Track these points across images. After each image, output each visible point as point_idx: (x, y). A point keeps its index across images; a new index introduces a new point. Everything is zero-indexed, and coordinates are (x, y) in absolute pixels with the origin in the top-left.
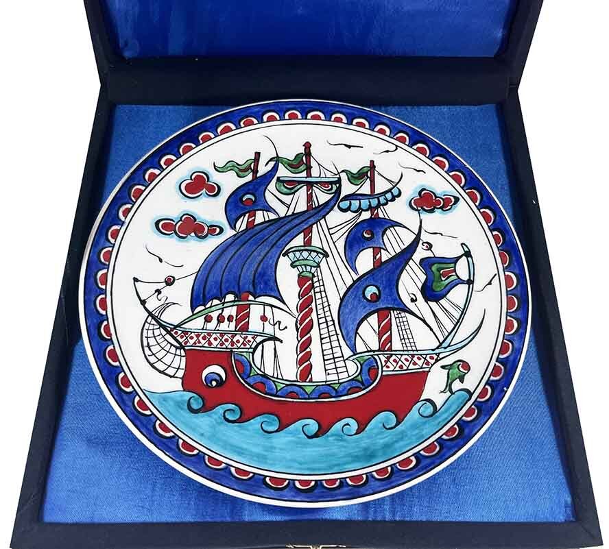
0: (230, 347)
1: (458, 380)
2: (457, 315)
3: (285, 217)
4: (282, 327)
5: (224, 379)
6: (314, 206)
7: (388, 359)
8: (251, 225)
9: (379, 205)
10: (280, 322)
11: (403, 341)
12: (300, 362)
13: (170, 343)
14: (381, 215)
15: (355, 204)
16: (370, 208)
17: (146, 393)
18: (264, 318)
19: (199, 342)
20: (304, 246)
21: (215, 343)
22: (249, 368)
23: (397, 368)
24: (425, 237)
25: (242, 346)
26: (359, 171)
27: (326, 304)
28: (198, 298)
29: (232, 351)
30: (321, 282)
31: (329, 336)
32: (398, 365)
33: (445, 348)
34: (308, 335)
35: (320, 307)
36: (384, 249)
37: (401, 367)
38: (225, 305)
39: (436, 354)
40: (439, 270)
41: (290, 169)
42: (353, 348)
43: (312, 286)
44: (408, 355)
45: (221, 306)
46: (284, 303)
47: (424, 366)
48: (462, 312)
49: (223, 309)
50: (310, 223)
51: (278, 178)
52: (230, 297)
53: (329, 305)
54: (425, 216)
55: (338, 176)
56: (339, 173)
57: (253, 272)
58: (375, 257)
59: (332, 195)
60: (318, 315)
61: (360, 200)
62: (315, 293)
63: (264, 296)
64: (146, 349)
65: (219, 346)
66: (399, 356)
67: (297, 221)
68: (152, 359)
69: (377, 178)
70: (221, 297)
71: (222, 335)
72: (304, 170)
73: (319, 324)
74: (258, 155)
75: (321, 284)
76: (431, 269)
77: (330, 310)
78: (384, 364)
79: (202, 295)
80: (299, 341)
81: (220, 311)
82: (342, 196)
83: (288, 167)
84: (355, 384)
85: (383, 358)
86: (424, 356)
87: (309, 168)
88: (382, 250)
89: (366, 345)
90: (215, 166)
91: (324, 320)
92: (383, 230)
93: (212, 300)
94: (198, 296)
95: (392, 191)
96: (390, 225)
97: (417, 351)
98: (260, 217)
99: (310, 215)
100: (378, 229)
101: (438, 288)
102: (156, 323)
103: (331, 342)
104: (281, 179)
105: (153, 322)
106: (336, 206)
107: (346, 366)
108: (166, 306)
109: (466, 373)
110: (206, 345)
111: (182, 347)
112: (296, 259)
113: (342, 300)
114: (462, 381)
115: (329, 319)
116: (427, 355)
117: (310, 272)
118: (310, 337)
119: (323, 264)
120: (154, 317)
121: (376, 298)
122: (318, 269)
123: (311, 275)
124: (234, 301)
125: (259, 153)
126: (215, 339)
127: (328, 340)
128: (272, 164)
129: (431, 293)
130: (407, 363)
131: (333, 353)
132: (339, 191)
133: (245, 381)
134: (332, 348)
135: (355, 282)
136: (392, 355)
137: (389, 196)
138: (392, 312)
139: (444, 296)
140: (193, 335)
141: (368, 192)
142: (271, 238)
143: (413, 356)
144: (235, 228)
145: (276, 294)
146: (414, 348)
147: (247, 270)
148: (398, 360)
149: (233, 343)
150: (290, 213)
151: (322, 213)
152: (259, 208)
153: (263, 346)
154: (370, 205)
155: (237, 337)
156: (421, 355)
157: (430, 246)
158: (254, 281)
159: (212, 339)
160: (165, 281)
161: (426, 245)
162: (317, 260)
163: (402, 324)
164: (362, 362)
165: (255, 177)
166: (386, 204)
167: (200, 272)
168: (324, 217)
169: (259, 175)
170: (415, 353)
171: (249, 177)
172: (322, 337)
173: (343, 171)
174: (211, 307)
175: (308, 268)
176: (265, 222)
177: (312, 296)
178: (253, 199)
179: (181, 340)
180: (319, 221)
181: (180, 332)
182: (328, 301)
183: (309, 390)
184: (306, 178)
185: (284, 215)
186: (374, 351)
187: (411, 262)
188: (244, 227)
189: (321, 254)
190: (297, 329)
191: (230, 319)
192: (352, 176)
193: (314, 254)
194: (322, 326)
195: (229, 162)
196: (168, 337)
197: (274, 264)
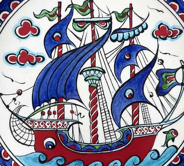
0: (56, 128)
1: (171, 140)
2: (174, 104)
3: (80, 48)
4: (82, 116)
5: (55, 144)
6: (96, 39)
7: (137, 129)
8: (60, 54)
9: (135, 35)
10: (81, 114)
11: (145, 119)
12: (92, 134)
13: (25, 128)
14: (135, 43)
15: (121, 35)
16: (130, 38)
17: (16, 157)
18: (72, 112)
19: (40, 126)
20: (91, 67)
21: (48, 126)
22: (66, 138)
23: (141, 134)
24: (160, 56)
25: (62, 127)
26: (123, 12)
27: (104, 102)
28: (36, 102)
29: (57, 130)
30: (101, 89)
31: (107, 120)
32: (142, 132)
33: (166, 122)
34: (96, 120)
35: (101, 104)
36: (136, 65)
37: (143, 133)
38: (51, 105)
39: (161, 125)
40: (166, 77)
41: (81, 12)
42: (119, 125)
43: (97, 92)
44: (147, 127)
45: (49, 106)
46: (82, 103)
47: (155, 132)
48: (177, 102)
49: (50, 108)
50: (94, 51)
51: (74, 20)
52: (53, 101)
53: (106, 102)
54: (161, 42)
55: (110, 16)
56: (110, 14)
57: (64, 85)
58: (131, 72)
59: (107, 30)
60: (100, 108)
61: (123, 33)
62: (98, 96)
63: (71, 99)
64: (14, 133)
65: (50, 128)
66: (142, 128)
67: (86, 51)
68: (18, 138)
69: (134, 17)
70: (48, 101)
71: (51, 122)
72: (89, 13)
73: (101, 113)
74: (60, 3)
75: (102, 90)
76: (162, 76)
77: (107, 105)
78: (134, 132)
79: (38, 100)
80: (91, 123)
81: (49, 108)
82: (112, 31)
83: (79, 11)
84: (119, 143)
85: (134, 129)
86: (155, 127)
87: (92, 11)
88: (135, 67)
89: (125, 123)
90: (34, 14)
91: (103, 111)
92: (136, 53)
93: (44, 102)
94: (36, 100)
95: (142, 25)
96: (140, 49)
97: (152, 124)
98: (65, 49)
99: (94, 46)
100: (133, 52)
101: (165, 87)
102: (16, 118)
103: (107, 123)
104: (75, 20)
105: (15, 117)
106: (109, 39)
107: (115, 135)
108: (20, 107)
109: (176, 137)
110: (44, 127)
111: (31, 129)
112: (87, 76)
113: (113, 99)
114: (173, 141)
115: (107, 110)
116: (156, 126)
117: (95, 84)
118: (97, 121)
119: (103, 78)
120: (15, 115)
121: (131, 96)
122: (100, 81)
123: (96, 85)
124: (55, 103)
125: (61, 2)
126: (48, 124)
127: (106, 122)
128: (69, 9)
129: (161, 91)
130: (146, 131)
131: (109, 129)
132: (111, 25)
133: (66, 145)
134: (108, 126)
135: (120, 88)
136: (138, 127)
137: (140, 29)
138: (139, 103)
139: (168, 92)
140: (36, 122)
141: (128, 27)
142: (73, 62)
143: (149, 127)
144: (51, 57)
145: (77, 98)
146: (150, 123)
147: (61, 84)
148: (141, 129)
149: (57, 126)
150: (82, 45)
151: (101, 44)
152: (64, 42)
153: (73, 127)
154: (129, 36)
155: (59, 123)
156: (153, 126)
157: (162, 62)
158: (65, 91)
159: (46, 124)
160: (17, 93)
161: (160, 61)
162: (99, 75)
163: (145, 110)
164: (123, 132)
165: (60, 20)
166: (139, 35)
167: (35, 86)
168: (102, 46)
169: (62, 18)
170: (151, 125)
171: (56, 21)
172: (103, 120)
173: (113, 12)
174: (43, 107)
175: (94, 81)
176: (68, 52)
177: (97, 98)
178: (60, 36)
179: (31, 126)
180: (99, 49)
181: (29, 121)
182: (105, 100)
183: (97, 147)
184: (91, 18)
185: (79, 47)
186: (130, 126)
187: (151, 73)
188: (56, 56)
189: (101, 71)
190: (90, 117)
191: (54, 113)
192: (119, 16)
193: (97, 72)
194: (103, 114)
195: (43, 10)
196: (24, 124)
197: (75, 79)
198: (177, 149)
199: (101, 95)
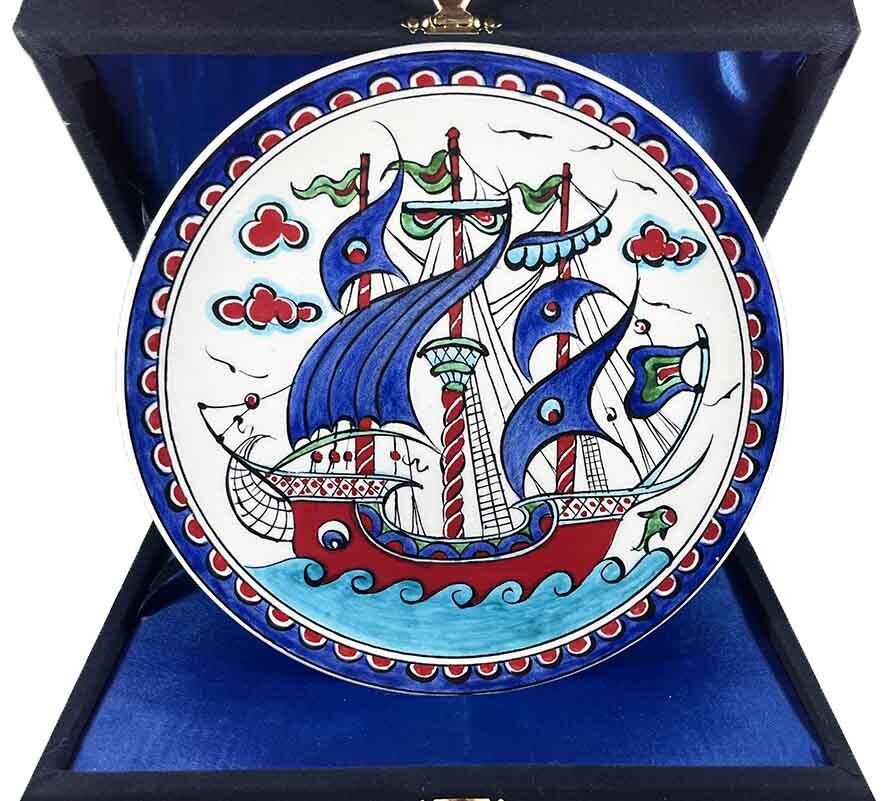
0: (351, 496)
1: (658, 534)
2: (672, 440)
3: (420, 283)
4: (421, 467)
5: (347, 535)
6: (465, 261)
7: (568, 503)
8: (364, 302)
9: (574, 252)
10: (418, 461)
11: (590, 479)
12: (448, 514)
13: (268, 494)
14: (575, 274)
15: (534, 251)
16: (558, 260)
17: (247, 569)
18: (395, 456)
19: (308, 491)
20: (450, 338)
21: (330, 492)
22: (379, 523)
23: (579, 516)
24: (641, 311)
25: (368, 495)
26: (543, 185)
27: (483, 432)
28: (298, 428)
29: (354, 502)
30: (476, 397)
31: (488, 478)
32: (581, 511)
33: (648, 487)
34: (459, 477)
35: (474, 436)
36: (574, 336)
37: (584, 514)
38: (339, 437)
39: (633, 496)
40: (655, 367)
41: (424, 184)
42: (520, 492)
43: (463, 405)
44: (595, 497)
45: (332, 438)
46: (423, 433)
47: (616, 512)
48: (680, 436)
49: (335, 443)
50: (460, 294)
51: (404, 204)
52: (344, 425)
53: (488, 433)
54: (646, 271)
55: (506, 196)
56: (508, 191)
57: (374, 385)
58: (559, 351)
59: (496, 237)
60: (472, 448)
61: (541, 244)
62: (467, 416)
63: (394, 422)
64: (238, 507)
65: (336, 495)
66: (583, 500)
67: (437, 293)
68: (248, 520)
69: (574, 198)
70: (331, 425)
71: (338, 480)
72: (448, 186)
73: (474, 461)
74: (365, 157)
75: (477, 401)
76: (643, 366)
77: (489, 441)
78: (561, 511)
79: (303, 423)
80: (446, 486)
81: (332, 445)
82: (512, 238)
83: (420, 181)
84: (520, 539)
85: (560, 504)
86: (617, 499)
87: (456, 182)
88: (571, 338)
89: (538, 486)
90: (293, 188)
91: (479, 455)
92: (576, 300)
93: (318, 429)
94: (297, 424)
95: (597, 224)
96: (587, 291)
97: (608, 491)
98: (379, 285)
99: (459, 279)
100: (568, 300)
101: (650, 395)
102: (244, 468)
103: (489, 485)
104: (409, 206)
105: (240, 466)
106: (502, 261)
107: (509, 517)
108: (253, 440)
109: (670, 526)
110: (318, 494)
111: (285, 499)
112: (438, 362)
113: (507, 424)
114: (663, 537)
115: (488, 453)
116: (620, 497)
117: (460, 383)
118: (461, 480)
119: (480, 369)
120: (239, 459)
121: (557, 417)
122: (473, 376)
123: (461, 388)
124: (350, 431)
125: (368, 155)
126: (330, 486)
127: (485, 482)
128: (392, 175)
129: (638, 405)
130: (592, 509)
131: (492, 500)
132: (507, 223)
133: (377, 541)
134: (491, 493)
135: (527, 395)
136: (572, 499)
137: (591, 234)
138: (578, 437)
139: (656, 410)
140: (298, 480)
141: (557, 229)
142: (399, 324)
143: (602, 498)
144: (340, 307)
145: (411, 419)
146: (604, 488)
147: (365, 382)
148: (580, 505)
149: (354, 491)
150: (426, 277)
151: (479, 274)
152: (376, 267)
153: (396, 494)
154: (558, 254)
155: (360, 483)
156: (612, 497)
157: (647, 326)
158: (376, 401)
159: (325, 486)
160: (246, 403)
161: (640, 324)
162: (471, 361)
163: (591, 454)
164: (531, 510)
165: (365, 206)
166: (584, 250)
167: (295, 386)
168: (482, 282)
169: (371, 199)
170: (606, 494)
171: (354, 207)
172: (478, 478)
173: (514, 186)
174: (318, 440)
175: (458, 375)
176: (388, 295)
177: (462, 420)
178: (365, 249)
179: (283, 489)
180: (473, 289)
181: (279, 478)
182: (486, 427)
183: (460, 548)
184: (452, 202)
185: (417, 282)
186: (549, 495)
187: (614, 357)
188: (354, 306)
189: (477, 350)
190: (443, 470)
191: (347, 456)
192: (531, 196)
193: (465, 352)
194: (477, 464)
195: (317, 178)
196: (264, 486)
197: (405, 370)
198: (672, 558)
199: (476, 413)
